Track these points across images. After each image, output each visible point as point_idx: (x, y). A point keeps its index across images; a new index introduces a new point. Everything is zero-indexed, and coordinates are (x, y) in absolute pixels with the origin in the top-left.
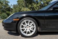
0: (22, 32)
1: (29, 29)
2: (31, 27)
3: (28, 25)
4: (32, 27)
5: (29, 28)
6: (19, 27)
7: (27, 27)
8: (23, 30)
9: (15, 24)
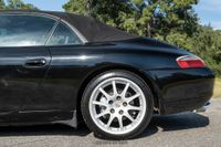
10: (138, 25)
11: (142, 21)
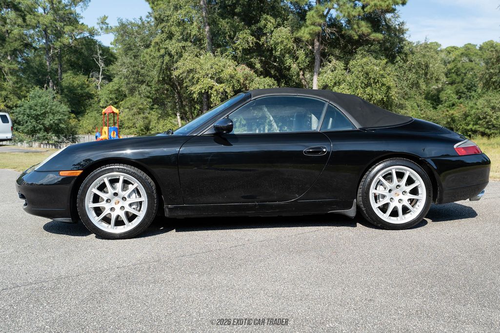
0: (95, 220)
1: (122, 208)
2: (129, 201)
3: (116, 194)
4: (135, 198)
5: (122, 203)
6: (83, 200)
7: (113, 202)
8: (98, 211)
9: (68, 187)
10: (298, 41)
11: (304, 33)
